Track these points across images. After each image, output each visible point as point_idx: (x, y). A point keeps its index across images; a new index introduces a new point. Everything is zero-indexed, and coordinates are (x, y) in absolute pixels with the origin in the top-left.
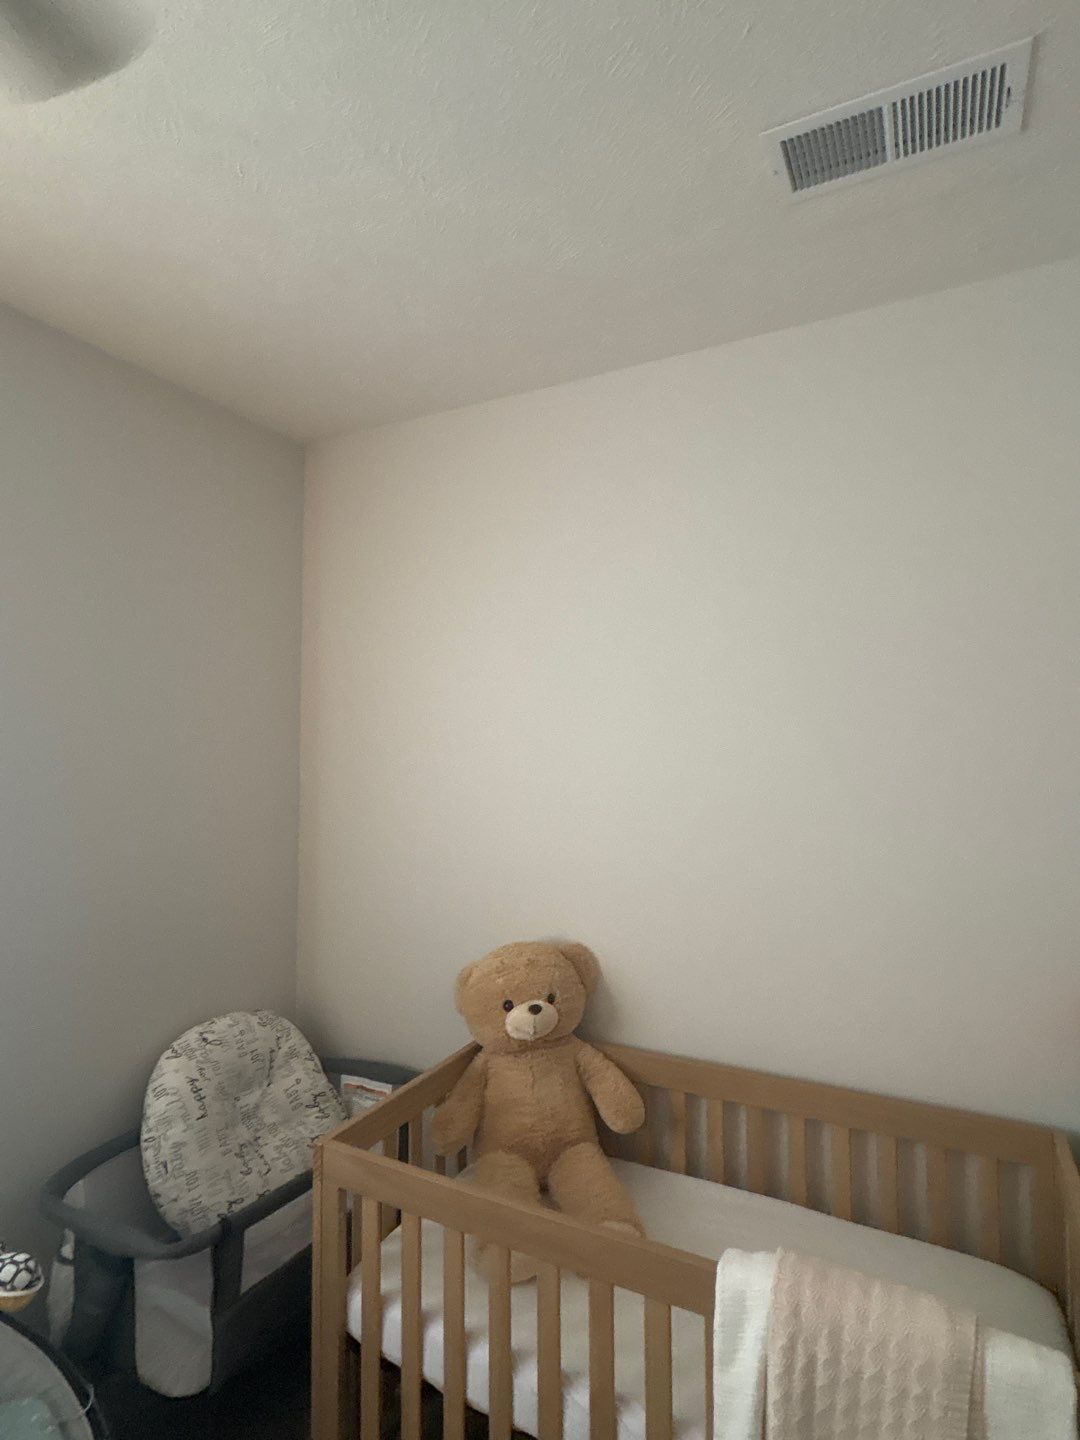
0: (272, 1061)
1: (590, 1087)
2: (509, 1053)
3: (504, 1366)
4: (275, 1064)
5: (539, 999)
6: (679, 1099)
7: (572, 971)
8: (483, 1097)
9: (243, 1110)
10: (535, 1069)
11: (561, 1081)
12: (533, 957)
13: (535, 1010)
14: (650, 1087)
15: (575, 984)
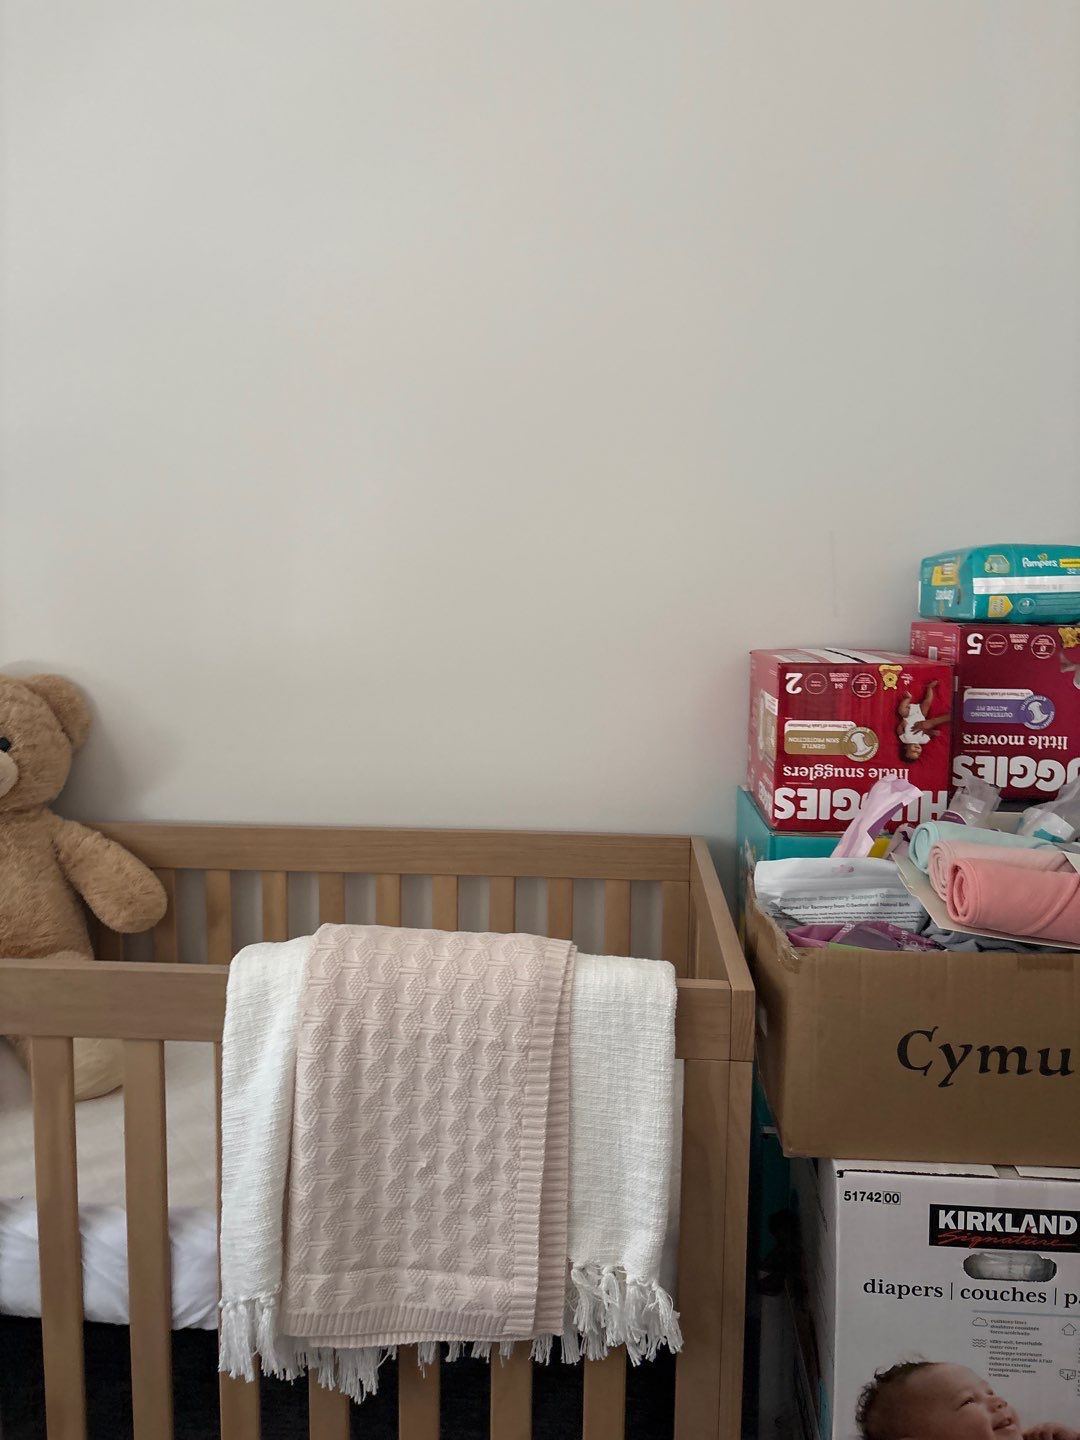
7: (43, 710)
11: (25, 869)
14: (176, 870)
15: (49, 728)
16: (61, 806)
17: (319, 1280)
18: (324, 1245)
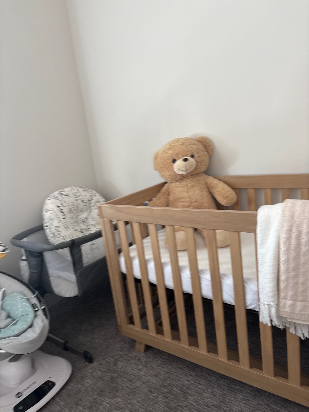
0: (90, 204)
1: (212, 191)
2: (177, 181)
3: (177, 271)
4: (92, 205)
5: (187, 156)
6: (251, 192)
7: (201, 146)
8: (168, 198)
9: (82, 219)
10: (189, 185)
11: (199, 189)
12: (184, 141)
13: (186, 160)
14: (239, 189)
15: (203, 151)
16: (207, 172)
17: (289, 302)
18: (290, 293)
